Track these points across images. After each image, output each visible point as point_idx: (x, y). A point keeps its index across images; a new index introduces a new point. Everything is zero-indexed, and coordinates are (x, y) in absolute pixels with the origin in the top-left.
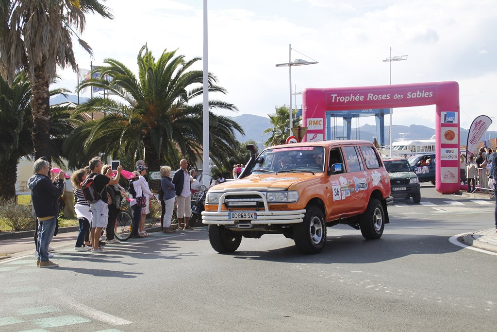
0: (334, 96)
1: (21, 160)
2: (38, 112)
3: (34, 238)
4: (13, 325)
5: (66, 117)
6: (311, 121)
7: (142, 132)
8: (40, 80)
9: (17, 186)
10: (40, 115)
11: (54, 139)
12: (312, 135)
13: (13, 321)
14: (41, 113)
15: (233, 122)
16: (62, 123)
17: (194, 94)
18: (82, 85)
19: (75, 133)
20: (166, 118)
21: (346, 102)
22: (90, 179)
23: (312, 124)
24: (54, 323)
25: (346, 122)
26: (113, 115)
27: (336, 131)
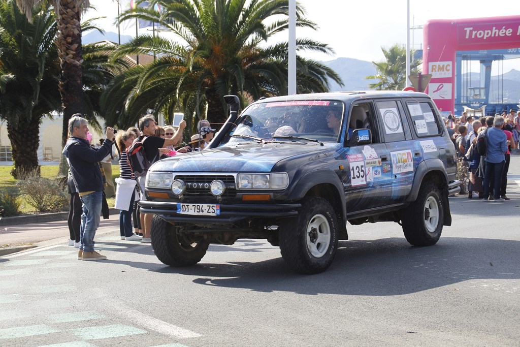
0: (468, 30)
1: (44, 118)
2: (67, 54)
3: (67, 222)
4: (45, 336)
5: (103, 61)
6: (435, 66)
7: (204, 82)
8: (69, 10)
9: (40, 153)
10: (69, 58)
11: (87, 91)
12: (436, 85)
13: (45, 330)
14: (71, 56)
15: (327, 69)
16: (98, 69)
17: (274, 30)
18: (123, 17)
19: (115, 83)
20: (236, 62)
21: (485, 38)
22: (138, 143)
23: (437, 70)
24: (100, 333)
25: (484, 67)
26: (165, 59)
27: (469, 80)
